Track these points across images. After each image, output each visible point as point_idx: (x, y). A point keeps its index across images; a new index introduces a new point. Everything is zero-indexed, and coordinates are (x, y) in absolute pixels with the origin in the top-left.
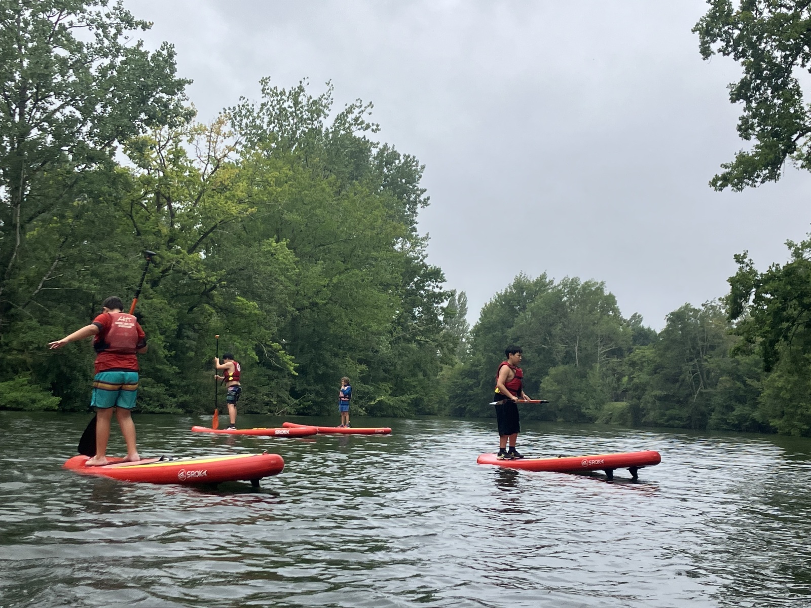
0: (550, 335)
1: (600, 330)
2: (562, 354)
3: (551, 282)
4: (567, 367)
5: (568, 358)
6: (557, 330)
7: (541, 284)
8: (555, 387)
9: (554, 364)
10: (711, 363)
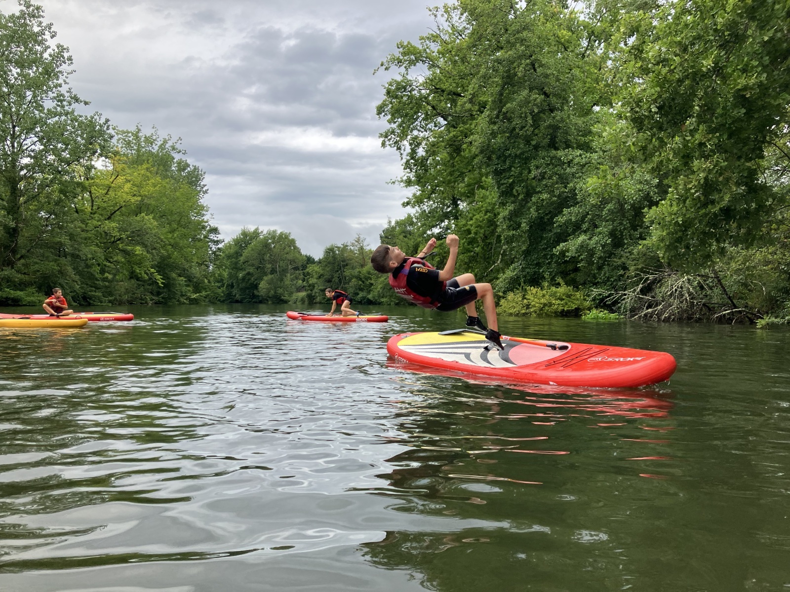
0: (263, 259)
1: (290, 257)
2: (270, 269)
3: (262, 232)
4: (273, 276)
5: (273, 271)
6: (267, 257)
7: (256, 234)
8: (267, 286)
9: (265, 274)
10: (347, 272)
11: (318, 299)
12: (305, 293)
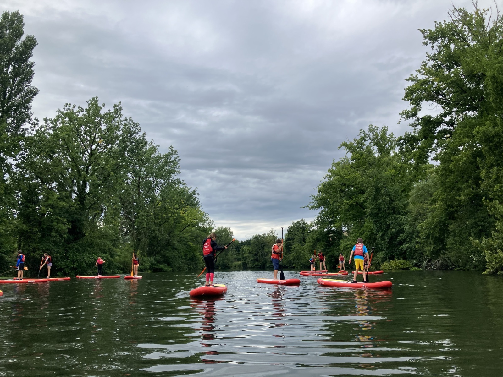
11: (250, 265)
12: (240, 262)
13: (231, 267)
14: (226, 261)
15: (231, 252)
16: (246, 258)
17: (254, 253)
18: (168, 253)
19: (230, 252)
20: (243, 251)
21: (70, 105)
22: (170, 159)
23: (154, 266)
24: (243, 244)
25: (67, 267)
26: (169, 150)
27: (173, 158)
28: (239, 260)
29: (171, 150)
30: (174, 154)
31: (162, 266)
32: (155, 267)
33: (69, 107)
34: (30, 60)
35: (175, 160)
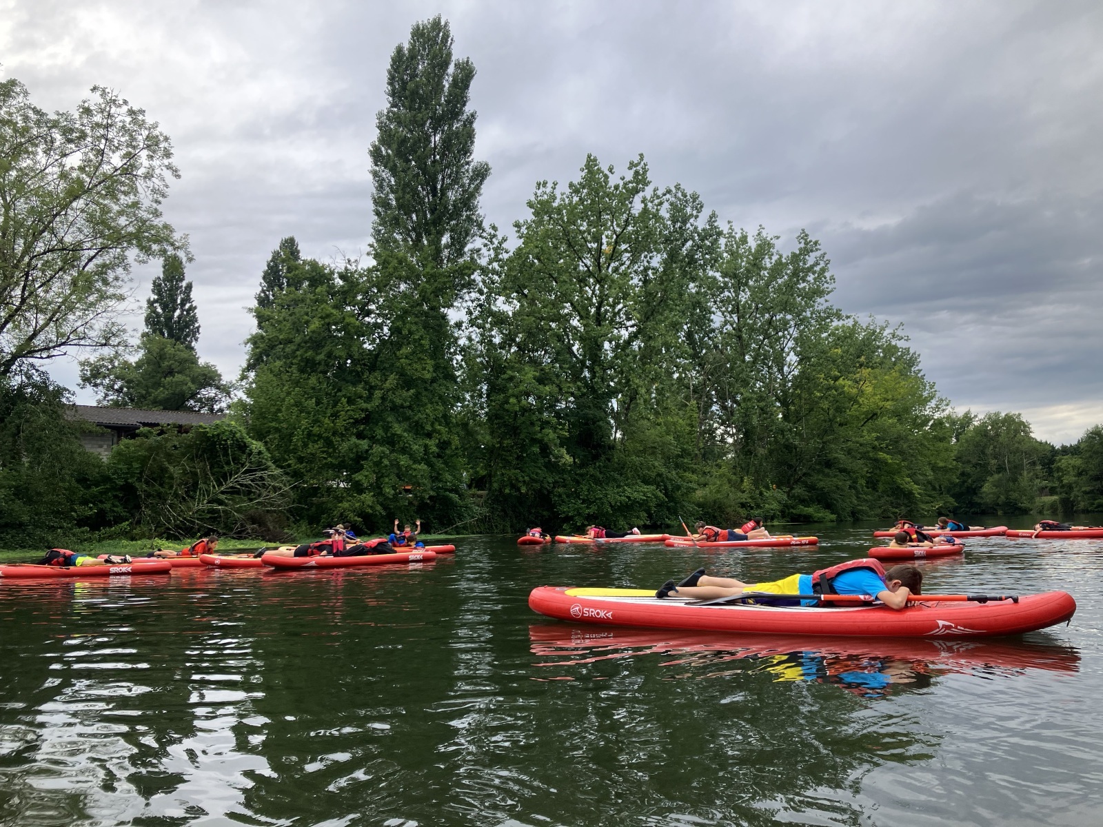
0: (984, 454)
1: (1024, 447)
2: (995, 467)
4: (1001, 475)
5: (1000, 469)
6: (989, 451)
7: (967, 419)
8: (995, 490)
9: (990, 473)
11: (1082, 505)
12: (1055, 498)
13: (1031, 510)
14: (1014, 495)
15: (1029, 473)
16: (1070, 487)
17: (1091, 473)
18: (821, 480)
19: (1025, 472)
20: (1059, 469)
21: (545, 184)
22: (805, 264)
23: (792, 510)
24: (1065, 450)
25: (579, 514)
26: (800, 243)
27: (811, 260)
28: (1052, 491)
29: (803, 241)
30: (812, 251)
31: (810, 510)
32: (794, 511)
33: (544, 189)
34: (468, 109)
35: (817, 264)
